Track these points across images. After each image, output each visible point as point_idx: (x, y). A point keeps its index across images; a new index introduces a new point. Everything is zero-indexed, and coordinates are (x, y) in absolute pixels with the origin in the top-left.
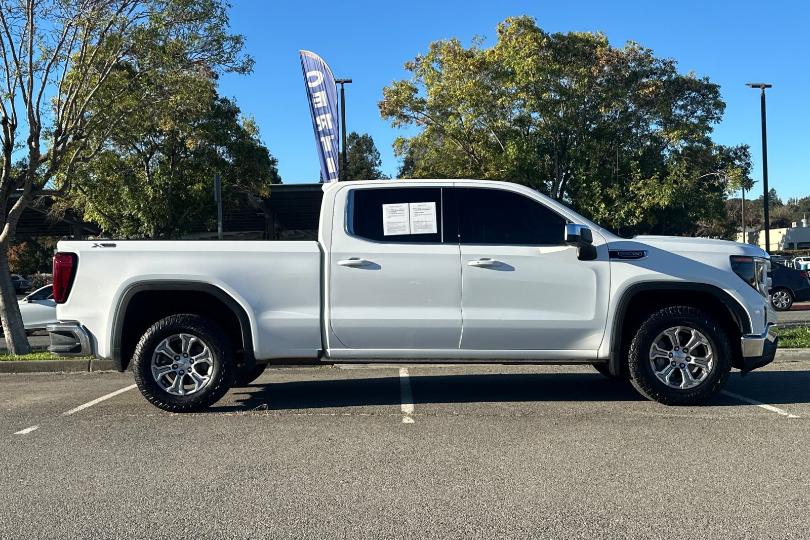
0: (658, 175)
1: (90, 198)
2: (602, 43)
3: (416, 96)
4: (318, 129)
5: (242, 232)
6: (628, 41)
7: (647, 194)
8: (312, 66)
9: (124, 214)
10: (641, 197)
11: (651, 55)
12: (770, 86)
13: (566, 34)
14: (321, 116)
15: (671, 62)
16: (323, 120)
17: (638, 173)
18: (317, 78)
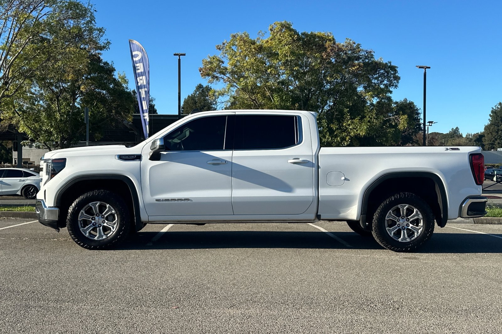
0: (360, 117)
1: (22, 119)
2: (330, 39)
3: (223, 65)
4: (138, 84)
5: (125, 142)
6: (347, 39)
7: (353, 128)
8: (136, 48)
9: (43, 129)
10: (350, 130)
11: (360, 47)
12: (429, 68)
13: (309, 33)
14: (140, 77)
15: (371, 52)
16: (141, 79)
17: (348, 116)
18: (138, 55)
